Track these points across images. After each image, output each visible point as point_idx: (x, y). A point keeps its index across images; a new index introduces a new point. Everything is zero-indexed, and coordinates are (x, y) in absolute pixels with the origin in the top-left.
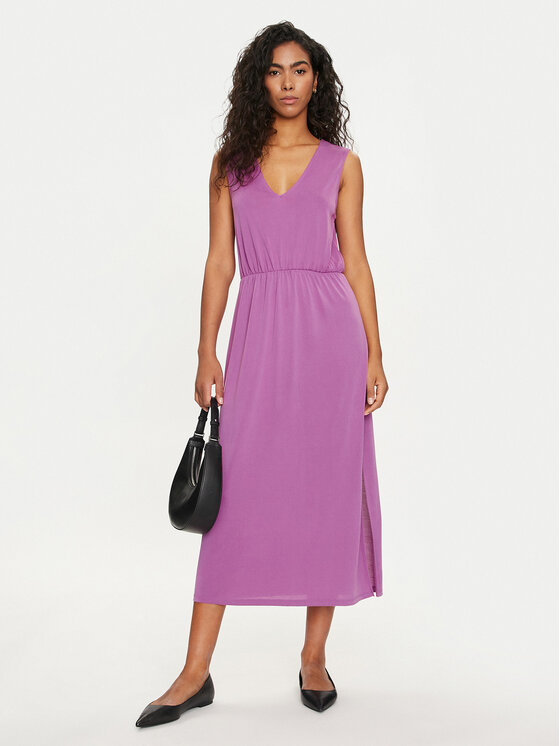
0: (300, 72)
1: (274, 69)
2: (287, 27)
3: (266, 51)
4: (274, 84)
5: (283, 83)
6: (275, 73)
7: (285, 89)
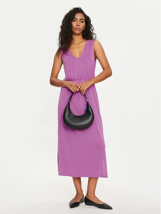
0: (82, 22)
1: (75, 19)
3: (73, 14)
4: (74, 24)
6: (75, 21)
7: (77, 25)
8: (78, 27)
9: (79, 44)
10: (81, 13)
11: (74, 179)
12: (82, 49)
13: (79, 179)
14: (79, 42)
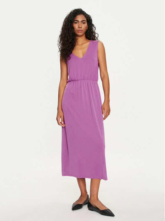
0: (83, 23)
2: (80, 10)
4: (76, 26)
5: (79, 26)
6: (76, 23)
7: (79, 27)
8: (80, 29)
9: (82, 44)
10: (82, 15)
11: (79, 180)
12: (86, 50)
13: (84, 180)
14: (83, 43)
